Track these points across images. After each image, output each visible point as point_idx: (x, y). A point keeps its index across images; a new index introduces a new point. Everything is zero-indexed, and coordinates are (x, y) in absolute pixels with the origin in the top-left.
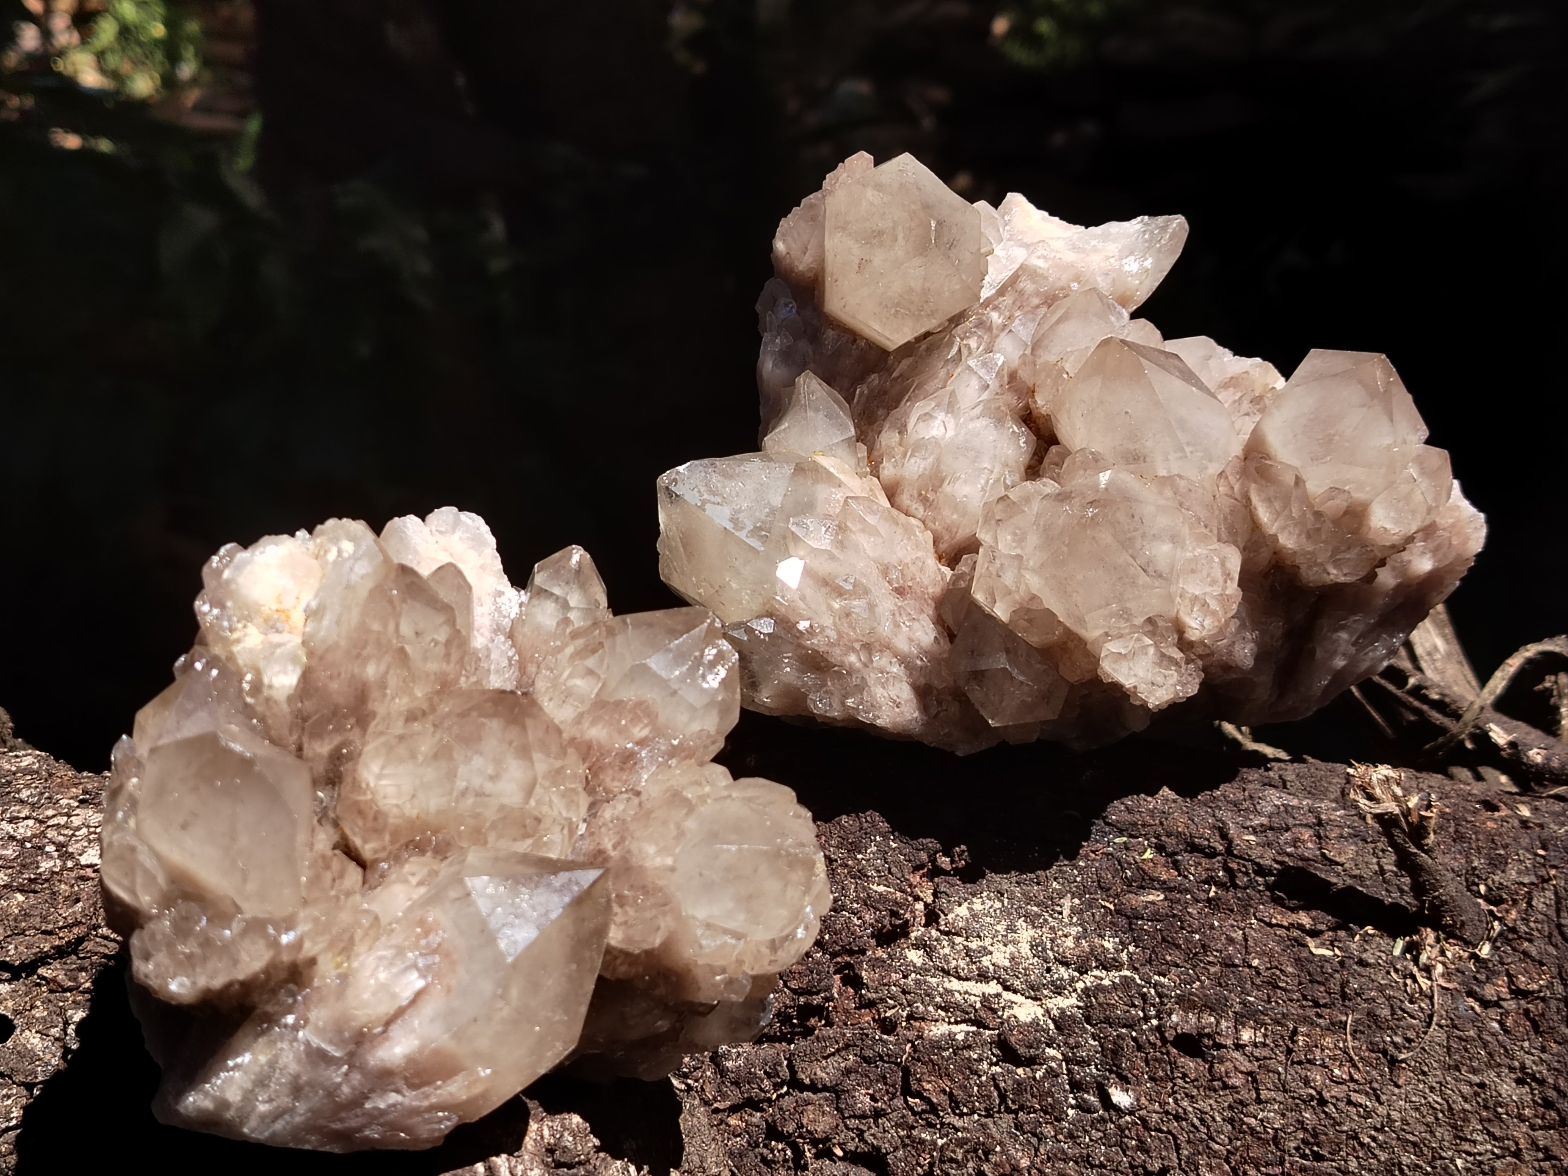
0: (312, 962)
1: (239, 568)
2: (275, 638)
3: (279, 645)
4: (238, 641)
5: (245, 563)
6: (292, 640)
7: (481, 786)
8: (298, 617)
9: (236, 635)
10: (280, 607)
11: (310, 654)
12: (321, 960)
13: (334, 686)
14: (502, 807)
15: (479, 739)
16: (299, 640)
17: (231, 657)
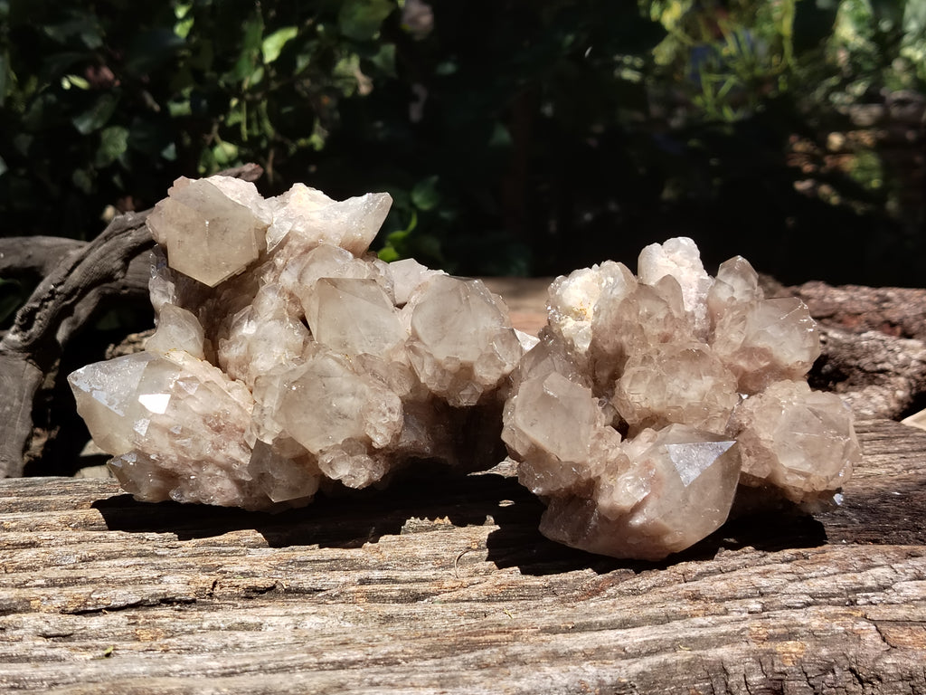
0: (599, 477)
1: (564, 289)
2: (580, 324)
3: (581, 328)
4: (563, 325)
5: (567, 287)
6: (587, 325)
7: (679, 393)
8: (590, 313)
9: (562, 322)
10: (582, 308)
11: (595, 332)
12: (603, 477)
13: (606, 347)
14: (689, 404)
15: (678, 370)
16: (590, 325)
17: (560, 332)
